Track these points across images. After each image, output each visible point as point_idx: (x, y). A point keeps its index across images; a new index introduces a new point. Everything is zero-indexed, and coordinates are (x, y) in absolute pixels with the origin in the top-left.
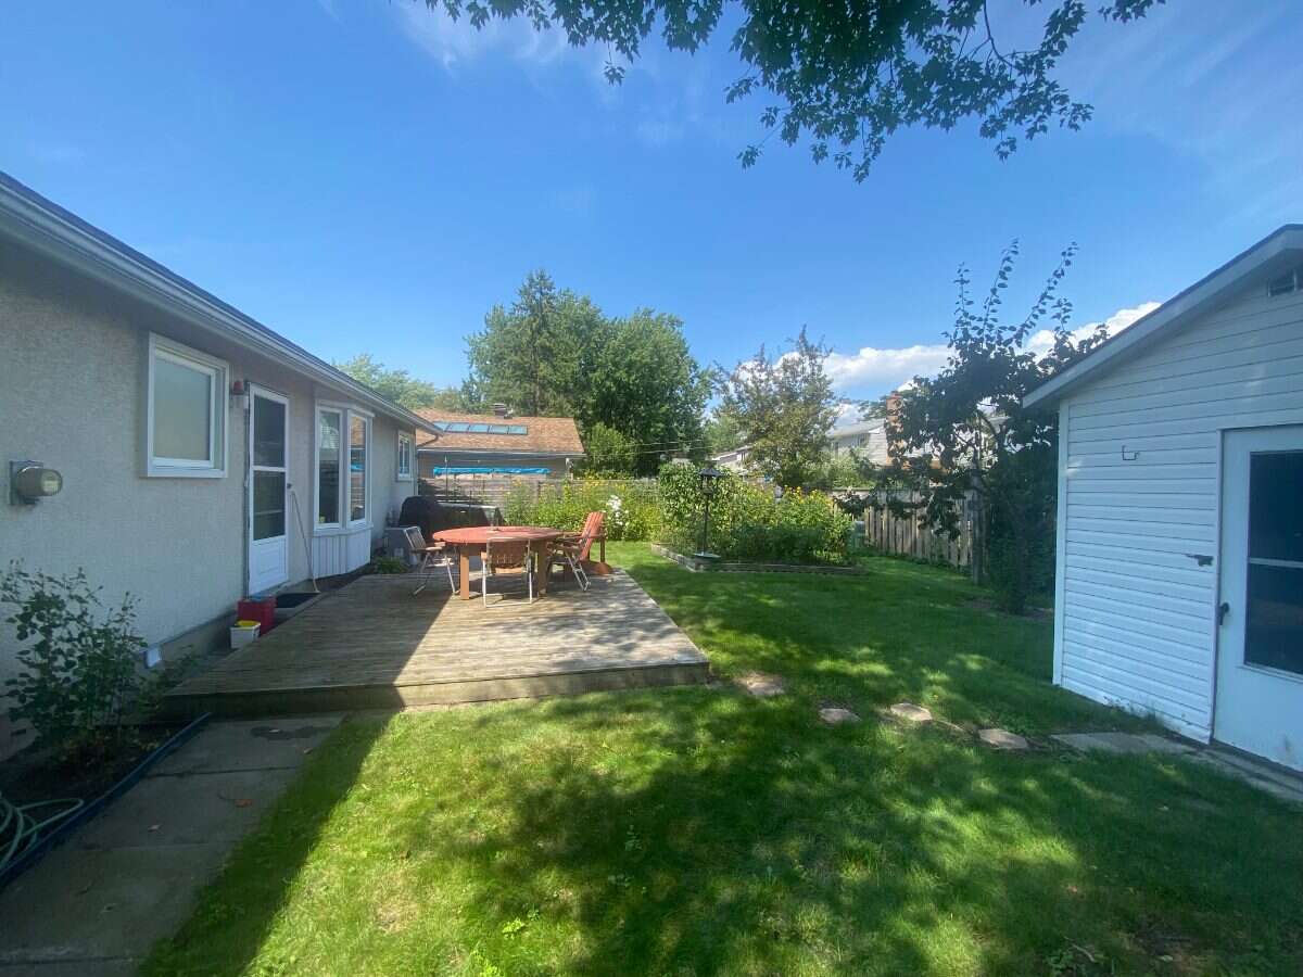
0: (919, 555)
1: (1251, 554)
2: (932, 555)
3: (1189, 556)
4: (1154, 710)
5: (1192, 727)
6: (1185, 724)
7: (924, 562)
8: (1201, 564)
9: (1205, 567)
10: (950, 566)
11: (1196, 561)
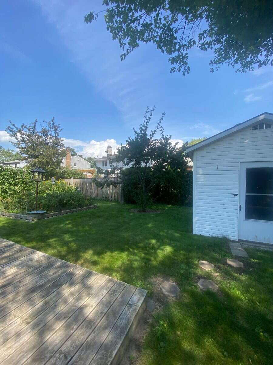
0: (99, 198)
1: (246, 193)
2: (103, 197)
3: (232, 194)
4: (224, 235)
5: (233, 237)
6: (231, 237)
7: (100, 200)
8: (235, 196)
9: (236, 197)
10: (109, 200)
11: (233, 195)
